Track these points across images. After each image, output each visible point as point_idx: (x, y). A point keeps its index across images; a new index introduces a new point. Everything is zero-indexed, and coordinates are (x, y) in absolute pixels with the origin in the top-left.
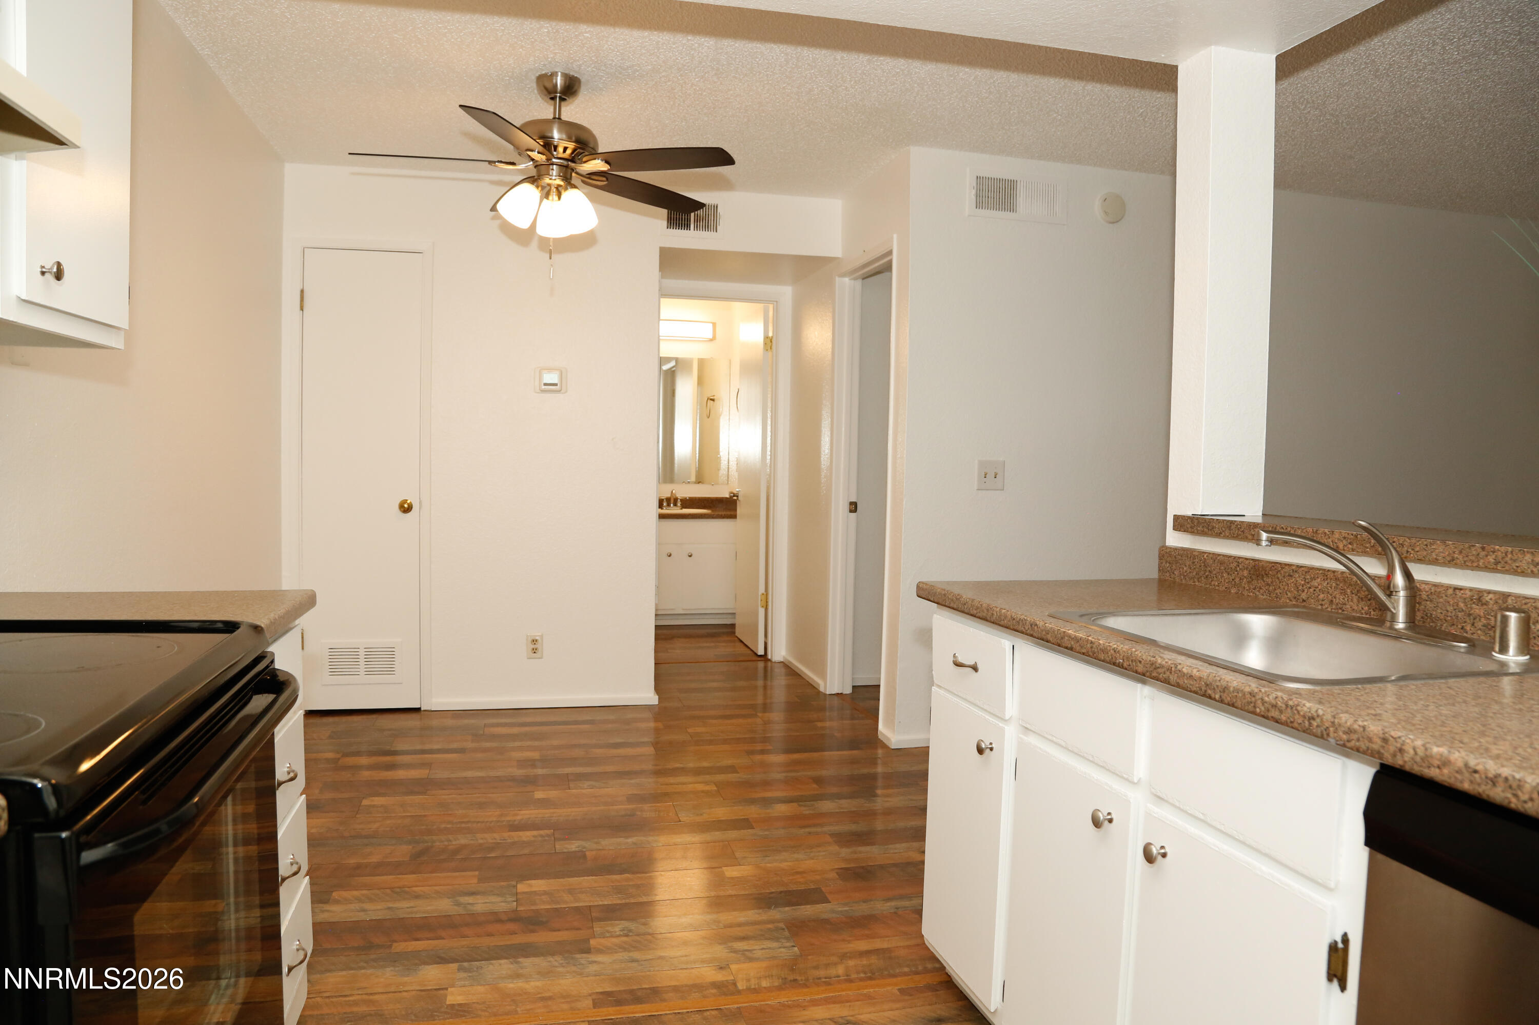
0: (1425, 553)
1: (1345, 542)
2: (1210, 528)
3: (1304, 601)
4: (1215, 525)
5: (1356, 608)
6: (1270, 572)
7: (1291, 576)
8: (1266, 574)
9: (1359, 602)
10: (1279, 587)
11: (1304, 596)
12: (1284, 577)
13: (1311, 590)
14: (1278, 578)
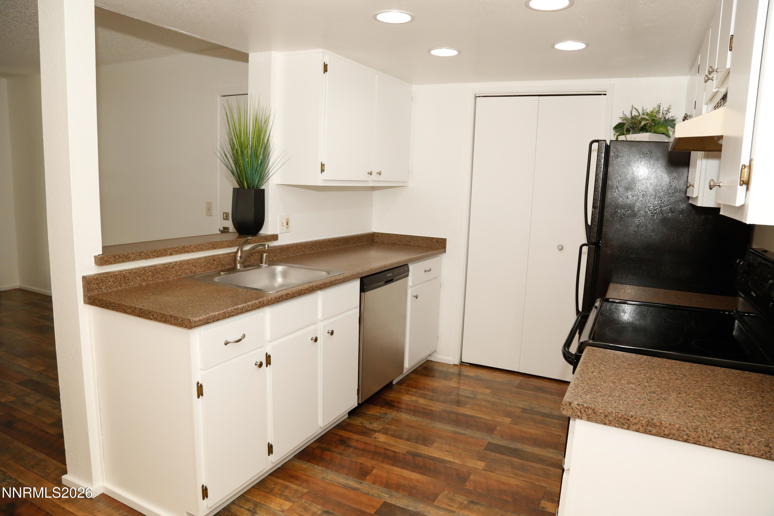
0: (221, 246)
1: (195, 248)
2: (127, 258)
3: (180, 275)
4: (130, 256)
5: (200, 271)
6: (163, 269)
7: (173, 267)
8: (161, 271)
9: (201, 268)
10: (168, 274)
11: (179, 274)
12: (170, 269)
13: (183, 270)
14: (167, 270)
